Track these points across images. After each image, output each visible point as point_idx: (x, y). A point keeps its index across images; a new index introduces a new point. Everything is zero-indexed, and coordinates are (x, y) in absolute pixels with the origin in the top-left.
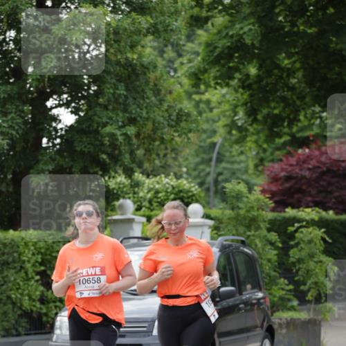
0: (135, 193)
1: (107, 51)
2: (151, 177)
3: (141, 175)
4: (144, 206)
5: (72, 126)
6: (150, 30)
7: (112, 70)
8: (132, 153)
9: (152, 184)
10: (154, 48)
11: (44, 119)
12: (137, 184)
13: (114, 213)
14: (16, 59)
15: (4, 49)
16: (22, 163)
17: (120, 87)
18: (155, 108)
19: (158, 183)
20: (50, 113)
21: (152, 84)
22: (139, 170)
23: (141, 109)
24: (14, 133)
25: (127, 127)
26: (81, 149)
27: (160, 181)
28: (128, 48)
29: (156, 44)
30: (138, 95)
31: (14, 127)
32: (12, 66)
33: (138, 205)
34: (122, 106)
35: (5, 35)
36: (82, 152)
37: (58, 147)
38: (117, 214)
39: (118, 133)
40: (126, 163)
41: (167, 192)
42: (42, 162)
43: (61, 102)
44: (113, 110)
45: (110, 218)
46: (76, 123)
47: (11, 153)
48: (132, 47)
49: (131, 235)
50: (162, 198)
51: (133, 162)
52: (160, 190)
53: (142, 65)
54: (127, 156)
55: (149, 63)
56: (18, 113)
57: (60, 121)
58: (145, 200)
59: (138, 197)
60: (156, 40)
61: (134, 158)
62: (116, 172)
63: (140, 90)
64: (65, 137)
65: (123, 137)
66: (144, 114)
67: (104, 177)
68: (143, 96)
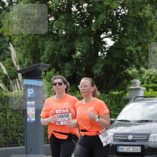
0: (140, 76)
1: (129, 12)
2: (148, 69)
3: (143, 68)
4: (145, 82)
5: (112, 46)
6: (149, 2)
7: (131, 20)
8: (140, 58)
9: (149, 72)
10: (150, 10)
11: (100, 43)
12: (142, 73)
13: (131, 86)
14: (87, 16)
15: (82, 12)
16: (89, 64)
17: (134, 28)
18: (151, 38)
19: (151, 72)
20: (102, 40)
21: (149, 26)
22: (142, 66)
23: (144, 38)
24: (84, 51)
25: (138, 47)
26: (116, 57)
28: (139, 10)
29: (151, 8)
30: (143, 32)
31: (84, 48)
32: (85, 19)
33: (142, 82)
34: (135, 37)
35: (82, 6)
36: (117, 58)
37: (106, 56)
38: (132, 86)
39: (133, 49)
40: (137, 63)
41: (155, 76)
42: (99, 63)
43: (107, 36)
44: (131, 39)
45: (129, 88)
46: (114, 45)
47: (85, 59)
48: (141, 10)
49: (139, 96)
50: (153, 79)
51: (140, 62)
52: (152, 75)
53: (145, 18)
54: (137, 60)
55: (148, 17)
56: (87, 41)
57: (107, 44)
58: (145, 79)
59: (142, 78)
60: (152, 6)
61: (141, 61)
62: (132, 67)
63: (144, 29)
64: (109, 51)
65: (135, 51)
66: (145, 41)
67: (127, 69)
68: (145, 32)
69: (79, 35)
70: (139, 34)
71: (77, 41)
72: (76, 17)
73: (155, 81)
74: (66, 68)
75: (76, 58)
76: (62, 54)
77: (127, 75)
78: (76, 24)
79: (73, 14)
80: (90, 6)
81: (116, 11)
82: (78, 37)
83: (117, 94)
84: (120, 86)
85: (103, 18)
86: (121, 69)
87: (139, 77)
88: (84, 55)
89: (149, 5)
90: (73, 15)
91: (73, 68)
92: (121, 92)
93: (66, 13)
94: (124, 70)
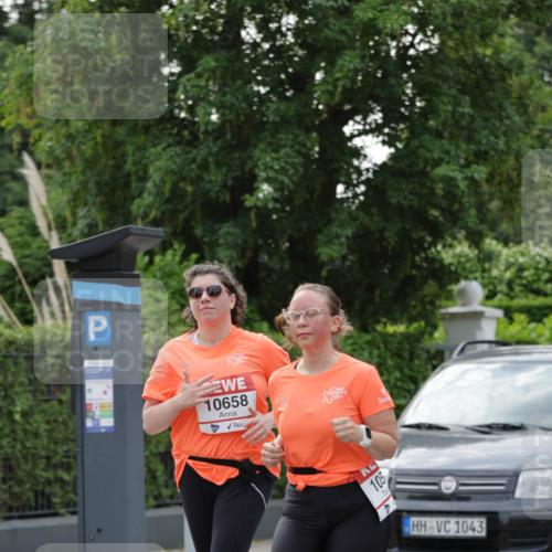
0: (484, 271)
1: (443, 43)
2: (511, 244)
3: (494, 242)
4: (501, 292)
5: (384, 164)
6: (515, 10)
7: (451, 74)
8: (481, 207)
9: (513, 257)
10: (518, 38)
11: (341, 155)
12: (488, 257)
13: (449, 303)
14: (296, 59)
15: (278, 44)
16: (304, 226)
17: (462, 102)
18: (521, 135)
19: (523, 254)
20: (349, 144)
21: (515, 95)
22: (490, 234)
23: (497, 137)
24: (286, 180)
25: (474, 167)
26: (399, 202)
27: (525, 252)
28: (477, 38)
29: (520, 31)
30: (491, 113)
31: (287, 171)
32: (290, 70)
33: (490, 291)
34: (466, 132)
35: (279, 22)
36: (400, 207)
37: (362, 198)
38: (455, 305)
39: (459, 176)
40: (471, 225)
41: (537, 269)
42: (337, 223)
43: (367, 127)
44: (452, 137)
45: (443, 311)
46: (390, 159)
47: (288, 208)
48: (485, 36)
49: (479, 338)
50: (530, 279)
51: (482, 220)
52: (526, 266)
53: (500, 65)
54: (473, 212)
55: (511, 62)
56: (297, 147)
57: (366, 156)
58: (501, 281)
59: (490, 278)
60: (523, 23)
61: (484, 215)
62: (454, 238)
63: (495, 104)
64: (373, 184)
65: (466, 183)
66: (501, 145)
67: (435, 246)
68: (500, 115)
69: (268, 126)
70: (479, 122)
71: (262, 146)
72: (255, 62)
73: (535, 286)
74: (221, 241)
75: (256, 206)
76: (209, 191)
77: (437, 265)
78: (256, 88)
79: (248, 52)
80: (306, 22)
81: (399, 41)
82: (265, 134)
83: (402, 334)
84: (413, 303)
85: (351, 66)
86: (415, 246)
87: (478, 274)
88: (284, 197)
89: (513, 19)
90: (248, 55)
91: (245, 242)
92: (415, 325)
93: (222, 47)
94: (425, 250)
